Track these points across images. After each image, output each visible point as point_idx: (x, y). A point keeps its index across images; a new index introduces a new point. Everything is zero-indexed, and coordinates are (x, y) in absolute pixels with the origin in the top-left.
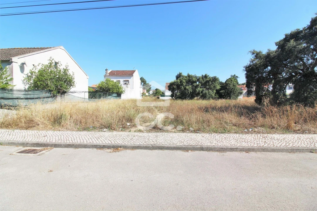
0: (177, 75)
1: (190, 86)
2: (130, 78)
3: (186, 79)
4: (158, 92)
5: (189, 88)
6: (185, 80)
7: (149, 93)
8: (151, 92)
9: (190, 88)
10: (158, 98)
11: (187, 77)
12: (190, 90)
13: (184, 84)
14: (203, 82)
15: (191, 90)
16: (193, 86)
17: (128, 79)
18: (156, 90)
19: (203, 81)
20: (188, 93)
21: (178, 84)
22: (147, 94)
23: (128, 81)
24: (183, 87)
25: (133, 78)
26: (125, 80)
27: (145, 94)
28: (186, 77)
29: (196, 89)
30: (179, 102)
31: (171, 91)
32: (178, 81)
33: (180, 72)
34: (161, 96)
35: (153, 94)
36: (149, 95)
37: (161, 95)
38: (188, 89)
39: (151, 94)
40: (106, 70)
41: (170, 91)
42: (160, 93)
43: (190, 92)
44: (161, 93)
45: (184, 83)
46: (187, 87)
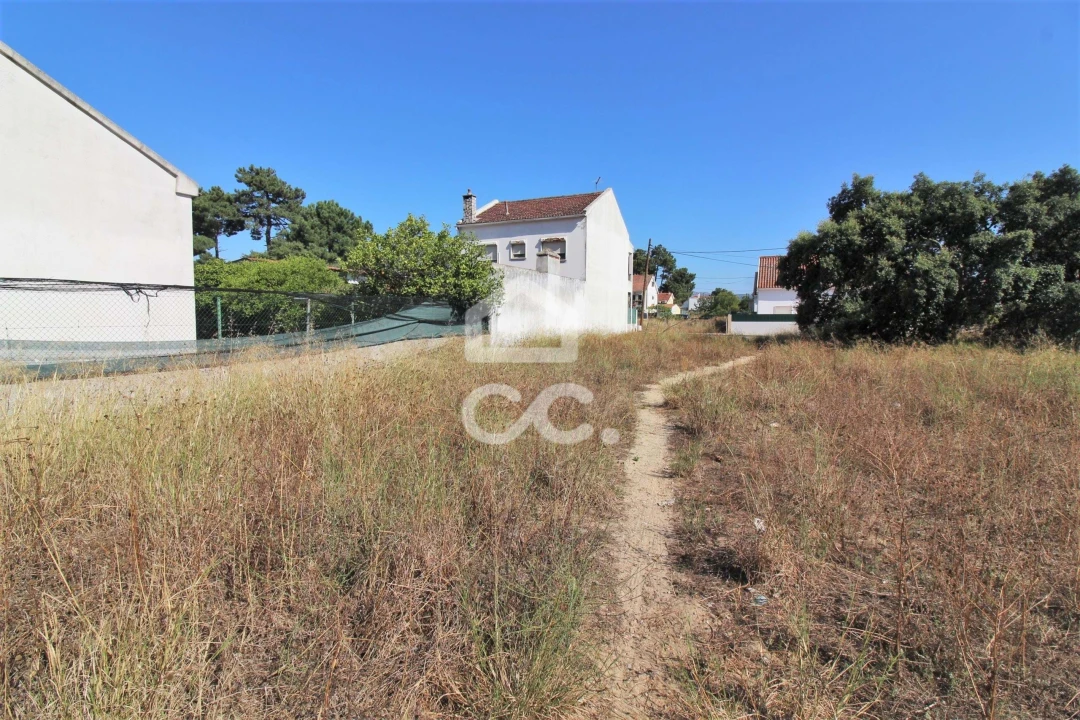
0: (836, 192)
1: (945, 253)
2: (570, 229)
3: (905, 208)
4: (723, 301)
5: (938, 262)
6: (901, 215)
7: (684, 306)
8: (693, 303)
9: (943, 263)
10: (722, 327)
11: (915, 198)
12: (947, 280)
13: (894, 239)
14: (1051, 223)
15: (949, 277)
16: (968, 249)
17: (559, 236)
18: (716, 293)
19: (1050, 213)
20: (931, 295)
21: (851, 243)
22: (676, 310)
23: (561, 242)
24: (884, 262)
25: (585, 227)
26: (544, 237)
27: (669, 310)
28: (905, 199)
29: (998, 272)
30: (864, 355)
31: (799, 289)
32: (844, 225)
33: (863, 176)
34: (736, 318)
35: (700, 309)
36: (685, 313)
37: (734, 313)
38: (926, 272)
39: (694, 308)
40: (467, 197)
41: (793, 293)
42: (730, 304)
43: (948, 292)
44: (736, 307)
45: (892, 234)
46: (922, 261)
